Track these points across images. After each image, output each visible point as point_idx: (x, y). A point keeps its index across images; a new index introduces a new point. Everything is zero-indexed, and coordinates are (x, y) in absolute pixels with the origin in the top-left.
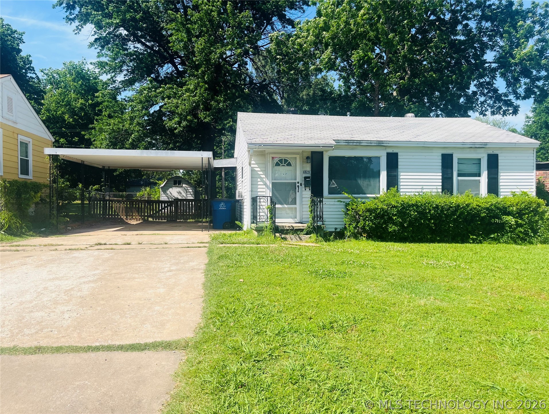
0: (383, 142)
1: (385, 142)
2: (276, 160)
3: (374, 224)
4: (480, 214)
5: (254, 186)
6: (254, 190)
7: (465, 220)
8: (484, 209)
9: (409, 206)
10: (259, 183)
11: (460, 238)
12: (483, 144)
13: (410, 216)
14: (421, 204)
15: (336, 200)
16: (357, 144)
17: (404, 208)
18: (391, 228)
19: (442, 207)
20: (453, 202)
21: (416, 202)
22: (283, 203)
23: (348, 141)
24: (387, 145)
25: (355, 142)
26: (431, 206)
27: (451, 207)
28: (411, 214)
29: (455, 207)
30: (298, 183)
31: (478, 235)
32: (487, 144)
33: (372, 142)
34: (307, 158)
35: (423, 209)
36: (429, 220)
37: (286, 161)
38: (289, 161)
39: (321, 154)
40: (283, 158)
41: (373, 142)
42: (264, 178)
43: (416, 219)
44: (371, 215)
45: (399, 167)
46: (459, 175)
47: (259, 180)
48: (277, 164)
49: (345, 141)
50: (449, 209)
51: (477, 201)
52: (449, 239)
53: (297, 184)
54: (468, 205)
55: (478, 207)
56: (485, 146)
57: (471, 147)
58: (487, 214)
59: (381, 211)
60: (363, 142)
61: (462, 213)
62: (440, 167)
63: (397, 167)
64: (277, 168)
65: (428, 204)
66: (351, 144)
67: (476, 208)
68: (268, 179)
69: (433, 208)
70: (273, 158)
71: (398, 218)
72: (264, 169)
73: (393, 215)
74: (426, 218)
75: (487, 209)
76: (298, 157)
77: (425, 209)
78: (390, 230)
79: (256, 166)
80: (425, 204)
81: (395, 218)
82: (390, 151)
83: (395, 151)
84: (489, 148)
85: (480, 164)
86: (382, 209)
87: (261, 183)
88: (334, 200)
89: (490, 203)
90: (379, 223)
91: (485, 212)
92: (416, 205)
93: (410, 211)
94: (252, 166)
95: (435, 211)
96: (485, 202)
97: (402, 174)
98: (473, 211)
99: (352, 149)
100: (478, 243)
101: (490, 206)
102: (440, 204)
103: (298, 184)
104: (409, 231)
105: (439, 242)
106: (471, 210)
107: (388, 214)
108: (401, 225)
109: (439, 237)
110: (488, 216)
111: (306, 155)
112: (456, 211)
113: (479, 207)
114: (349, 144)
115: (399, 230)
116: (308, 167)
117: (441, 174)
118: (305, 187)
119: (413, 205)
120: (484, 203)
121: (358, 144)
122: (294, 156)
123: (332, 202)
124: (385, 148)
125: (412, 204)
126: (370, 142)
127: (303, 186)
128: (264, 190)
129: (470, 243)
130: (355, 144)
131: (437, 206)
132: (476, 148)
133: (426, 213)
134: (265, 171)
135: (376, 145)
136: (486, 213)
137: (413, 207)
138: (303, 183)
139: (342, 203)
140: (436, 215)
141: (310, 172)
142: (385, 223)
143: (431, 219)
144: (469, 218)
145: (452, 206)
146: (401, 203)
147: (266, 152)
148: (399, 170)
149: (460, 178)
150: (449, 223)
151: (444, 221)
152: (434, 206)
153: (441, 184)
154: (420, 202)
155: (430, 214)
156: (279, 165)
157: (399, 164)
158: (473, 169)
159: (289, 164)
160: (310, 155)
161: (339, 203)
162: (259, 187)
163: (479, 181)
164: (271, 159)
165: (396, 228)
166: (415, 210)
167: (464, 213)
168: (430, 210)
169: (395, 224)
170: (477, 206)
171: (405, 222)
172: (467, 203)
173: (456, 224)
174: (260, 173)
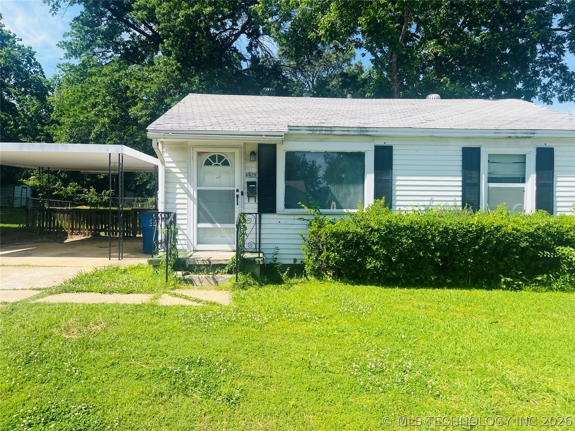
0: (368, 129)
1: (371, 129)
2: (206, 157)
3: (344, 256)
4: (519, 242)
5: (169, 196)
6: (169, 201)
7: (494, 251)
8: (526, 235)
9: (400, 229)
10: (178, 191)
11: (486, 280)
12: (530, 132)
13: (401, 246)
14: (420, 227)
15: (297, 217)
16: (327, 132)
17: (390, 232)
18: (370, 263)
19: (455, 232)
20: (473, 224)
21: (411, 223)
22: (215, 220)
23: (312, 129)
24: (374, 133)
25: (324, 129)
26: (435, 230)
27: (470, 232)
28: (402, 243)
29: (476, 231)
30: (238, 191)
31: (517, 277)
32: (536, 132)
33: (349, 129)
34: (253, 153)
35: (423, 235)
36: (433, 252)
37: (220, 158)
38: (226, 158)
39: (273, 148)
40: (217, 154)
41: (351, 129)
42: (185, 183)
43: (412, 251)
44: (338, 242)
45: (394, 167)
46: (491, 180)
47: (178, 186)
48: (208, 163)
49: (308, 128)
50: (465, 235)
51: (515, 222)
52: (468, 281)
53: (236, 193)
54: (498, 229)
55: (515, 232)
56: (532, 135)
57: (510, 137)
58: (531, 243)
59: (353, 238)
60: (336, 129)
61: (488, 241)
62: (461, 168)
63: (391, 168)
64: (208, 168)
65: (432, 226)
66: (318, 132)
67: (511, 233)
68: (191, 185)
69: (439, 232)
70: (199, 154)
71: (381, 248)
72: (185, 170)
73: (373, 243)
74: (427, 249)
75: (531, 235)
76: (237, 151)
77: (426, 235)
78: (368, 267)
79: (174, 165)
80: (425, 227)
81: (376, 247)
82: (380, 143)
83: (388, 143)
84: (539, 138)
85: (524, 163)
86: (356, 233)
87: (181, 191)
88: (292, 217)
89: (535, 226)
90: (351, 255)
91: (527, 240)
92: (411, 228)
93: (401, 237)
94: (167, 165)
95: (442, 238)
96: (528, 224)
97: (398, 178)
98: (507, 239)
99: (321, 140)
100: (515, 290)
101: (535, 231)
102: (451, 227)
103: (238, 193)
104: (399, 268)
105: (450, 286)
106: (503, 236)
107: (365, 241)
108: (387, 259)
109: (451, 277)
110: (532, 247)
111: (249, 149)
112: (478, 237)
113: (517, 232)
114: (315, 132)
115: (382, 267)
116: (253, 168)
117: (461, 179)
118: (248, 197)
119: (406, 228)
120: (525, 226)
121: (329, 133)
122: (232, 150)
123: (290, 220)
124: (371, 138)
125: (405, 226)
126: (347, 129)
127: (246, 195)
128: (185, 201)
129: (503, 289)
130: (324, 132)
131: (446, 231)
132: (517, 137)
133: (428, 240)
134: (187, 172)
135: (356, 133)
136: (528, 242)
137: (405, 231)
138: (246, 191)
139: (305, 222)
140: (445, 245)
141: (257, 174)
142: (360, 254)
143: (436, 250)
144: (501, 247)
145: (471, 229)
146: (386, 226)
147: (189, 145)
148: (394, 172)
149: (492, 185)
150: (467, 256)
151: (458, 253)
152: (441, 229)
153: (460, 194)
154: (418, 224)
155: (435, 243)
156: (211, 164)
157: (394, 162)
158: (512, 171)
159: (226, 163)
160: (256, 149)
161: (301, 222)
162: (178, 196)
163: (523, 190)
164: (195, 155)
165: (378, 264)
166: (409, 236)
167: (492, 242)
168: (434, 236)
169: (376, 257)
170: (514, 229)
171: (393, 254)
172: (495, 225)
173: (479, 258)
174: (179, 175)
